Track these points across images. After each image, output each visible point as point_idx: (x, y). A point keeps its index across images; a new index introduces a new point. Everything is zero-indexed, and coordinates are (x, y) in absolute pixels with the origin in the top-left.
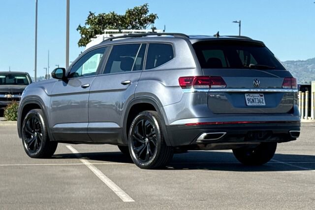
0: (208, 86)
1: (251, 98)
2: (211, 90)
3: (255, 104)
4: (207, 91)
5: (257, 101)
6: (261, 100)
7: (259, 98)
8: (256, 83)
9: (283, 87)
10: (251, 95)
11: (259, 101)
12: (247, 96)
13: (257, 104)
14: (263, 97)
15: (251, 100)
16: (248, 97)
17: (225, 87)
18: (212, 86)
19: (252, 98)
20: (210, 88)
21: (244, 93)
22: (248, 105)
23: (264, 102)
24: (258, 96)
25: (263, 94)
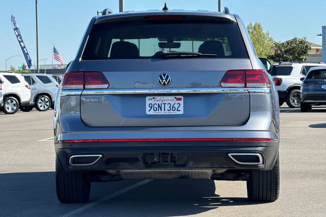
0: (82, 87)
1: (157, 103)
2: (85, 92)
3: (162, 113)
4: (79, 93)
5: (167, 108)
6: (176, 106)
7: (172, 103)
8: (162, 79)
9: (222, 84)
10: (158, 98)
11: (173, 108)
12: (150, 99)
13: (167, 113)
14: (182, 102)
15: (156, 106)
16: (153, 102)
17: (106, 86)
18: (87, 87)
19: (160, 103)
20: (84, 89)
22: (148, 113)
23: (181, 108)
24: (171, 100)
25: (182, 97)
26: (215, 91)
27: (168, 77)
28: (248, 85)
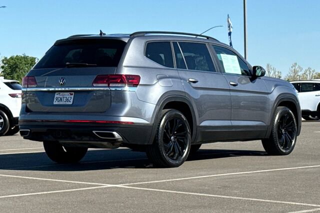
1: (60, 96)
3: (61, 103)
5: (65, 100)
6: (69, 99)
7: (68, 97)
8: (61, 81)
9: (95, 85)
10: (61, 93)
11: (67, 100)
12: (57, 94)
13: (64, 103)
14: (72, 96)
15: (59, 99)
16: (58, 96)
17: (36, 86)
20: (28, 87)
21: (54, 92)
22: (55, 103)
23: (72, 100)
24: (67, 95)
25: (73, 93)
26: (90, 89)
27: (63, 80)
28: (110, 85)
